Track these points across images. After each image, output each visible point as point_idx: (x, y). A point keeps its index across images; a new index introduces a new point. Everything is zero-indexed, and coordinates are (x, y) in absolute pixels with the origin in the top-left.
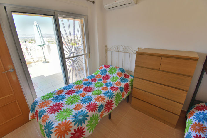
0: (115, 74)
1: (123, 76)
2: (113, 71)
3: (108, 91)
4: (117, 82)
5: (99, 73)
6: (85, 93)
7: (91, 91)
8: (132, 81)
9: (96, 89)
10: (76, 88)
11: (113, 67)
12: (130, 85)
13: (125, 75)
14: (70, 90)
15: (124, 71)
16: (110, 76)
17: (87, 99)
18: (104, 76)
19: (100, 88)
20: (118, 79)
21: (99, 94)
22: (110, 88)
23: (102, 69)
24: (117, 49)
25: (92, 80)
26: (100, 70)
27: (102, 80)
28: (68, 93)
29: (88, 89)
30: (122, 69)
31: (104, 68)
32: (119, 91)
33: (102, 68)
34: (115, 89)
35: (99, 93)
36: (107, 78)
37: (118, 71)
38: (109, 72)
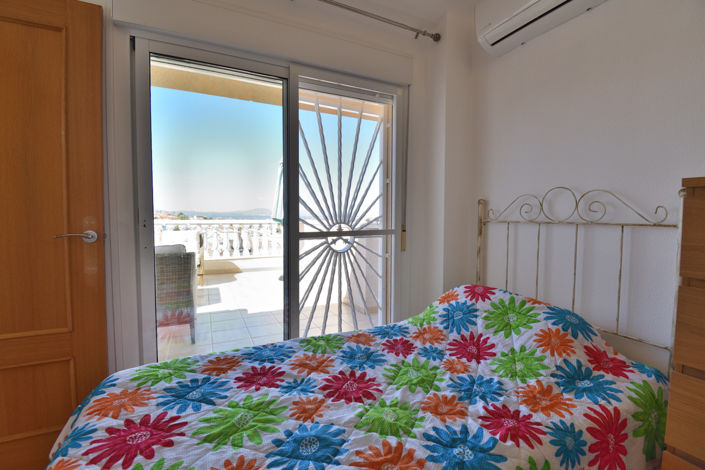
0: (524, 338)
1: (579, 356)
2: (513, 318)
3: (465, 430)
4: (532, 382)
5: (434, 319)
6: (323, 401)
7: (359, 400)
8: (653, 406)
9: (393, 394)
10: (294, 366)
11: (512, 301)
12: (632, 424)
13: (596, 356)
14: (268, 365)
15: (582, 327)
16: (493, 346)
17: (311, 443)
18: (459, 338)
19: (419, 397)
20: (545, 367)
21: (396, 434)
22: (482, 412)
23: (453, 302)
24: (537, 210)
25: (391, 347)
26: (440, 308)
27: (441, 354)
28: (249, 380)
29: (351, 388)
30: (569, 313)
31: (462, 298)
32: (546, 450)
33: (455, 297)
34: (513, 428)
35: (402, 423)
36: (474, 350)
37: (543, 324)
38: (486, 318)
